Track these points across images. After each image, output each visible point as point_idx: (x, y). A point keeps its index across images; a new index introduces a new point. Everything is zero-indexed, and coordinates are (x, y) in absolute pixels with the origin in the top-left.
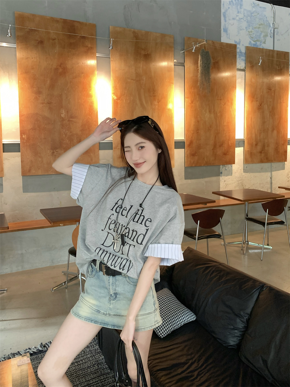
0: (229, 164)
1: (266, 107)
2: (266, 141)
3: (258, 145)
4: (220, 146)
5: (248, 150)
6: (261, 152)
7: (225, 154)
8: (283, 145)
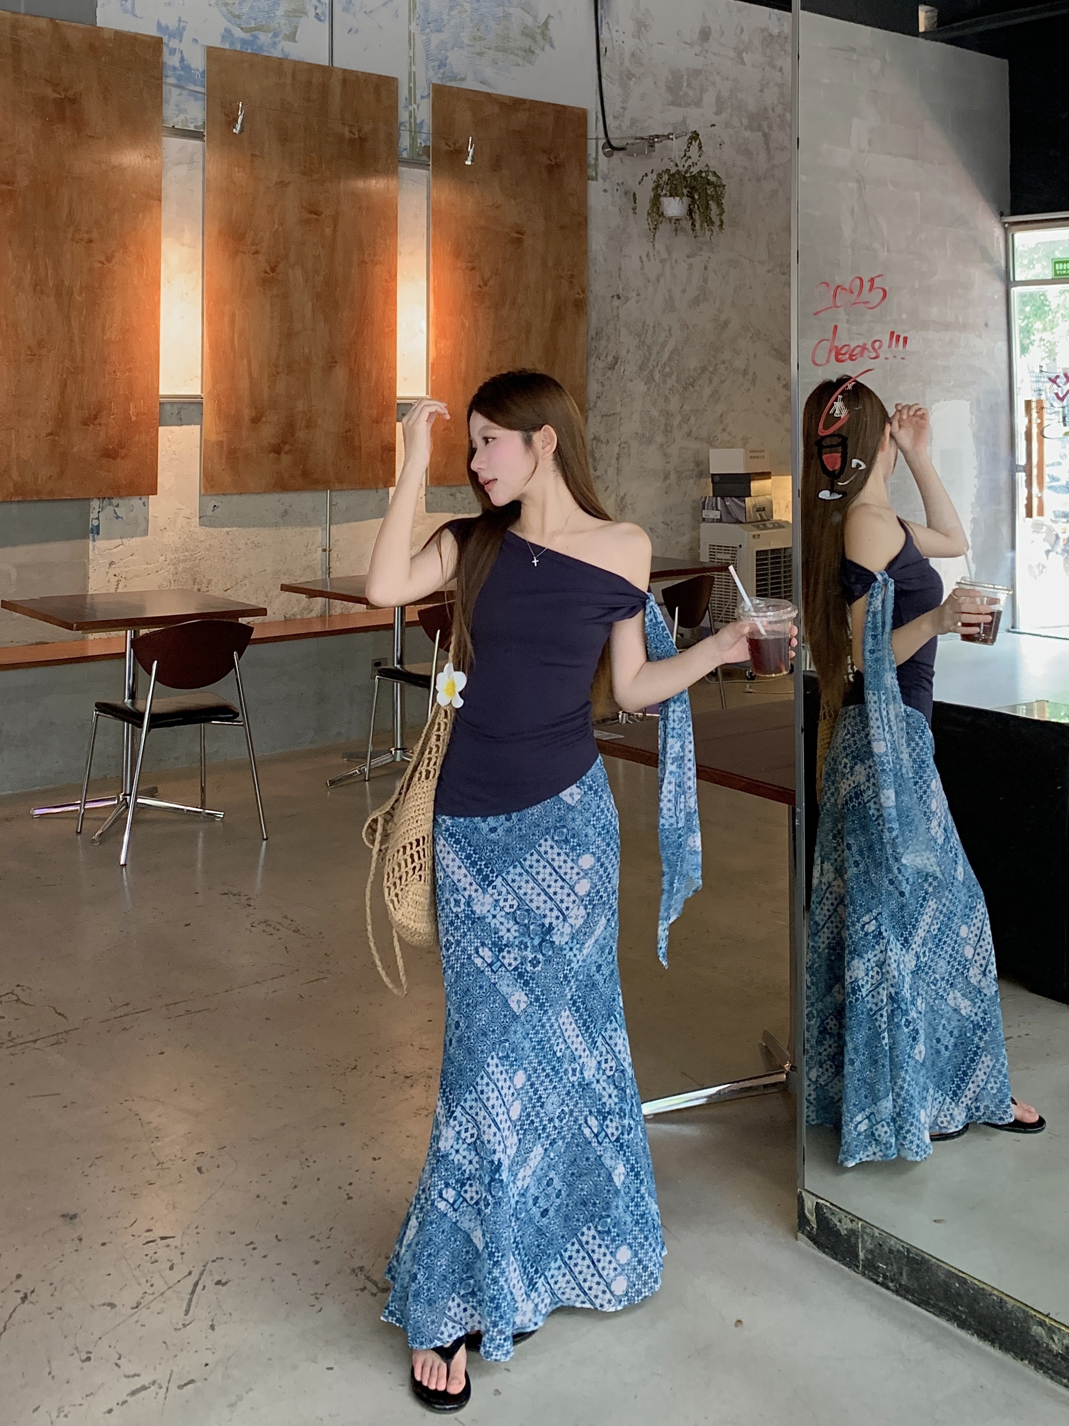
0: (130, 494)
1: (297, 275)
2: (300, 406)
3: (264, 419)
5: (220, 439)
6: (277, 450)
7: (109, 454)
8: (378, 420)
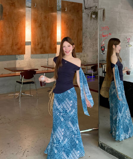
0: (22, 54)
1: (43, 26)
2: (44, 43)
3: (39, 44)
4: (16, 45)
5: (33, 47)
6: (41, 48)
8: (54, 45)
